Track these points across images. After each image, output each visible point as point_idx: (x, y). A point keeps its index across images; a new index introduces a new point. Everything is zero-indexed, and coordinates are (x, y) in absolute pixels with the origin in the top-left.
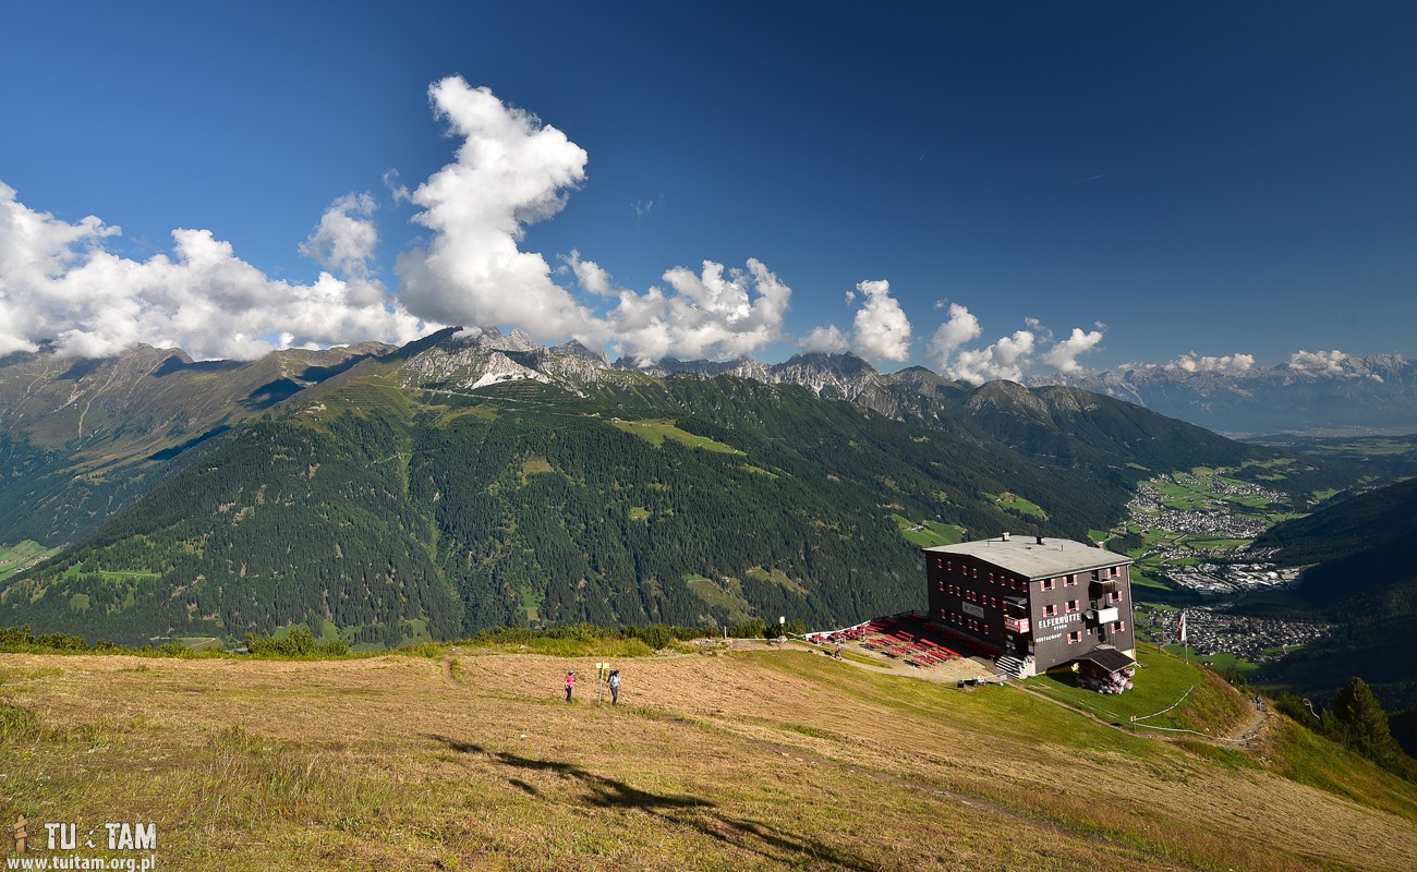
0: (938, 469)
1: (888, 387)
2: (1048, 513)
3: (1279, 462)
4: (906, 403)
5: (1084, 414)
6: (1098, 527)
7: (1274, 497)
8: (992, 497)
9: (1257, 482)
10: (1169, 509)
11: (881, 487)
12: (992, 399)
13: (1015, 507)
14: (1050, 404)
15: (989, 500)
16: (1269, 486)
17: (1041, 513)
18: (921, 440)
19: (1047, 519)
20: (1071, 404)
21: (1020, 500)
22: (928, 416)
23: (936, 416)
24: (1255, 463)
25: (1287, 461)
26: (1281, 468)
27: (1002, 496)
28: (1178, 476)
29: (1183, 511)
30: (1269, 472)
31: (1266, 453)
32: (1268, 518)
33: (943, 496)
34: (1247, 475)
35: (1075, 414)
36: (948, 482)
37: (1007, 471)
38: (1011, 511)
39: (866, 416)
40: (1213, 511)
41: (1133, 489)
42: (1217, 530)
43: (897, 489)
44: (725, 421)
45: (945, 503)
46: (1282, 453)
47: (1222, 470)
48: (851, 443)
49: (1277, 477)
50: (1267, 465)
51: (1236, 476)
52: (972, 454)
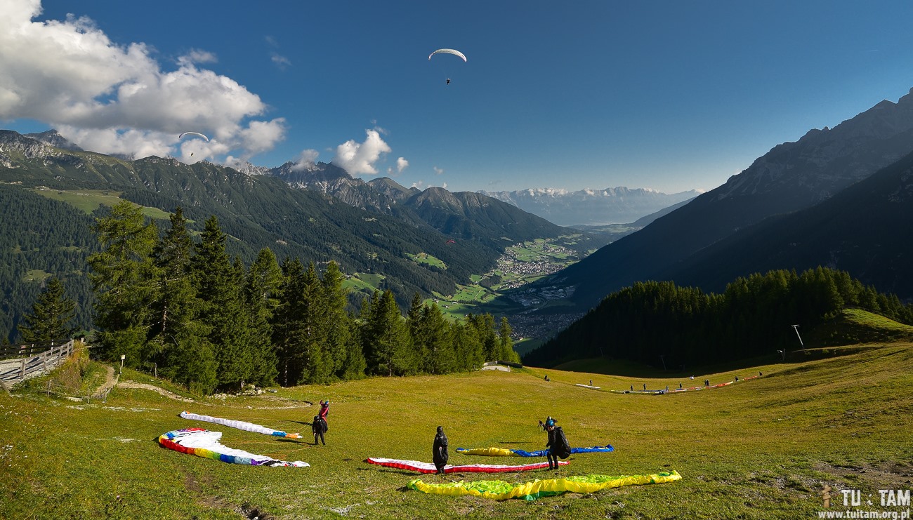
0: (377, 238)
1: (358, 187)
2: (447, 265)
3: (575, 236)
4: (369, 198)
5: (482, 209)
6: (477, 273)
7: (570, 253)
8: (411, 256)
9: (564, 245)
10: (519, 261)
11: (327, 250)
12: (430, 199)
13: (426, 262)
14: (464, 203)
15: (409, 258)
16: (568, 247)
17: (441, 264)
18: (371, 220)
19: (446, 268)
20: (475, 203)
21: (430, 257)
22: (383, 207)
23: (389, 208)
24: (565, 236)
25: (579, 235)
26: (576, 239)
27: (418, 255)
28: (527, 243)
29: (526, 262)
30: (570, 241)
31: (570, 231)
32: (566, 264)
33: (375, 255)
34: (560, 243)
35: (477, 209)
36: (383, 246)
37: (427, 240)
38: (422, 265)
39: (330, 202)
40: (541, 261)
41: (502, 252)
42: (541, 271)
43: (340, 252)
44: (192, 200)
45: (375, 260)
46: (577, 232)
47: (549, 240)
48: (311, 220)
49: (573, 243)
50: (569, 238)
51: (555, 243)
52: (406, 229)
